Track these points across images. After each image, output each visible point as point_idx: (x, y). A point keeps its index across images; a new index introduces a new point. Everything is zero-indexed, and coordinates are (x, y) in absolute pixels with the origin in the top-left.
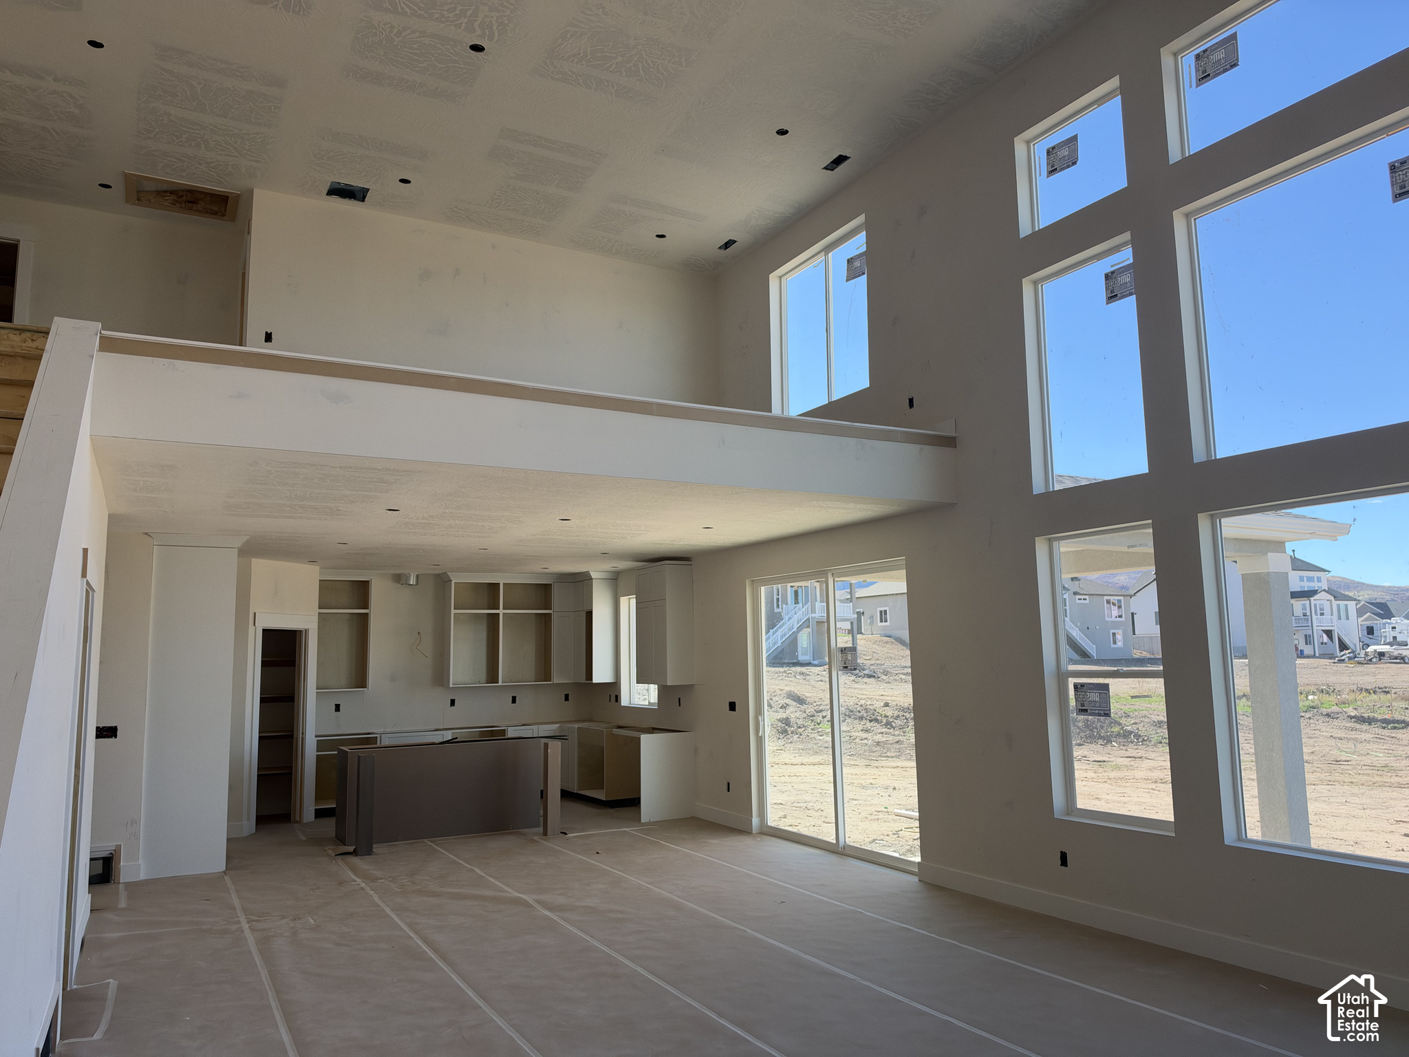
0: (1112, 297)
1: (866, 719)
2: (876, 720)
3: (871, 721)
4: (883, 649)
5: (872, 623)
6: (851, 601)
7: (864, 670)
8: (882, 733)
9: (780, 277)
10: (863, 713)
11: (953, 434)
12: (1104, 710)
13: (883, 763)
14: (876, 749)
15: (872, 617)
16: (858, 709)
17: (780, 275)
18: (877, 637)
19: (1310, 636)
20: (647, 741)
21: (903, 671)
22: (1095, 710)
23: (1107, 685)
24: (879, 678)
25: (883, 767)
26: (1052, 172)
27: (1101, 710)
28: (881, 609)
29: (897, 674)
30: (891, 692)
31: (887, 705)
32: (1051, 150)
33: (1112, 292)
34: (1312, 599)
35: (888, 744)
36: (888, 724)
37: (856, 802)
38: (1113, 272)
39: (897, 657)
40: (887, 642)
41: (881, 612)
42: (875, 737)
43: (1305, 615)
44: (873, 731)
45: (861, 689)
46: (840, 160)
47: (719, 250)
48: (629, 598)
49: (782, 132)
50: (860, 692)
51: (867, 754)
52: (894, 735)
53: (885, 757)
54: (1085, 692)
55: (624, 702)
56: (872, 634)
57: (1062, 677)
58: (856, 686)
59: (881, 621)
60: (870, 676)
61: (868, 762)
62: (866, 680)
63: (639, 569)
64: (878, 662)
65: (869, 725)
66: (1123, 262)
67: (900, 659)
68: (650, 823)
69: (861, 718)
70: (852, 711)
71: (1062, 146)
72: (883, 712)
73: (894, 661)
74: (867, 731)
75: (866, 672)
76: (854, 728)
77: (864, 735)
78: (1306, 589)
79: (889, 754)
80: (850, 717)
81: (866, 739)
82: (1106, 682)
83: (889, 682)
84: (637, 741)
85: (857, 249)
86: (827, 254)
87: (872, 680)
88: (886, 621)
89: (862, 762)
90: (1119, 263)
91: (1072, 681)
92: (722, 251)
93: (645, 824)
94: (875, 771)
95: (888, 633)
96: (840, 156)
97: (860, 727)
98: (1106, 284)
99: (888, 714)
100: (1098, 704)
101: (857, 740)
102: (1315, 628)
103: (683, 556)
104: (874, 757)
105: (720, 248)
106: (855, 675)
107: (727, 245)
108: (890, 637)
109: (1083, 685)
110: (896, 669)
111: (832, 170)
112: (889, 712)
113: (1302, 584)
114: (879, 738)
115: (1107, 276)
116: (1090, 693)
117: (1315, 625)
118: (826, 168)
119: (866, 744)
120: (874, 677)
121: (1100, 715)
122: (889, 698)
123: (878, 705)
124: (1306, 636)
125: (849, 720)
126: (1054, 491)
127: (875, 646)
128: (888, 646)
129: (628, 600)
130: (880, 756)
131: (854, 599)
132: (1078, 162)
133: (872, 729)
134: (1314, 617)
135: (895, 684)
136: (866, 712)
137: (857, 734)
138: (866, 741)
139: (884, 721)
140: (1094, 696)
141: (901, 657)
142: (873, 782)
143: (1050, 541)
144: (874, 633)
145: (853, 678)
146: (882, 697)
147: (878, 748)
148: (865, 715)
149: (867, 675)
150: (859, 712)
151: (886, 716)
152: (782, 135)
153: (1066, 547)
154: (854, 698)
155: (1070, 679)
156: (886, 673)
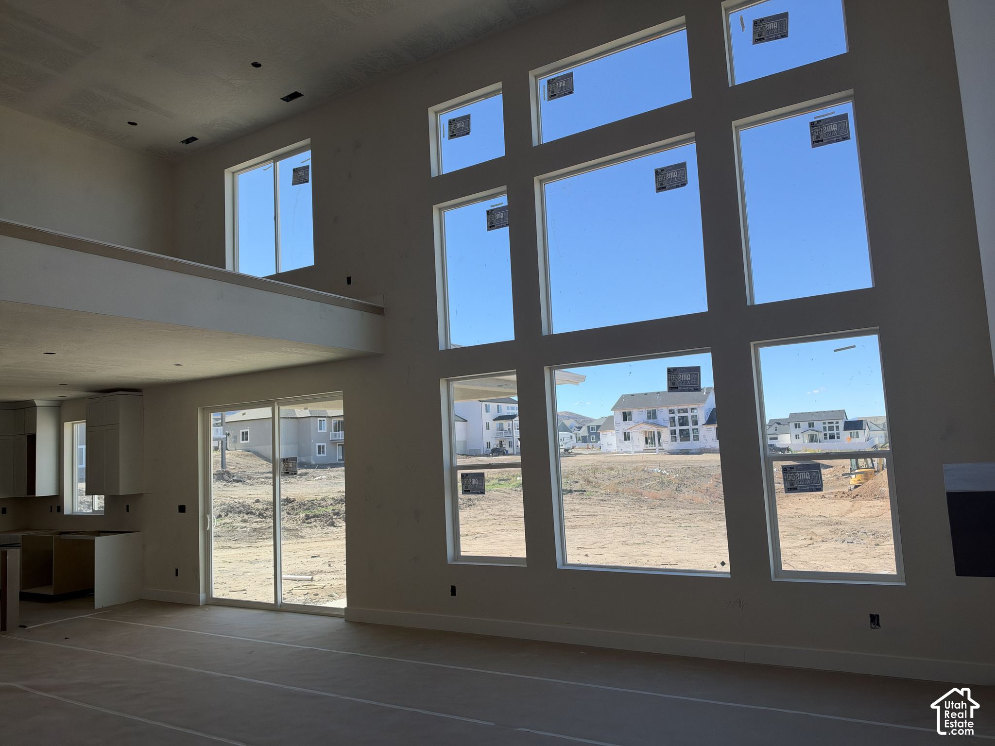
0: (491, 227)
1: (243, 513)
2: (251, 513)
3: (247, 514)
4: (244, 461)
5: (236, 441)
6: (222, 425)
7: (233, 477)
8: (257, 522)
9: (233, 173)
10: (241, 508)
11: (381, 306)
12: (481, 490)
13: (261, 544)
14: (254, 534)
15: (236, 437)
16: (237, 506)
17: (233, 171)
18: (239, 452)
19: (511, 442)
20: (100, 543)
21: (263, 476)
22: (475, 490)
23: (483, 474)
24: (244, 482)
25: (261, 546)
26: (452, 136)
27: (479, 490)
28: (243, 431)
29: (258, 478)
30: (255, 492)
31: (258, 501)
32: (452, 121)
33: (491, 223)
34: (513, 420)
35: (263, 529)
36: (261, 515)
37: (249, 574)
38: (492, 210)
39: (256, 466)
40: (247, 455)
41: (243, 433)
42: (252, 526)
43: (509, 430)
44: (250, 521)
45: (232, 491)
46: (296, 95)
47: (181, 144)
48: (73, 423)
49: (256, 65)
50: (232, 493)
51: (248, 538)
52: (266, 522)
53: (262, 539)
54: (469, 479)
55: (67, 511)
56: (236, 450)
57: (454, 469)
58: (228, 489)
59: (243, 440)
60: (238, 481)
61: (249, 544)
62: (234, 484)
63: (90, 398)
64: (241, 470)
65: (246, 517)
66: (499, 204)
67: (257, 467)
68: (103, 609)
69: (240, 512)
70: (232, 508)
71: (459, 121)
72: (255, 507)
73: (253, 469)
74: (245, 521)
75: (234, 478)
76: (235, 520)
77: (244, 525)
78: (510, 414)
79: (264, 537)
80: (231, 512)
81: (245, 527)
82: (483, 472)
83: (252, 485)
84: (93, 542)
85: (302, 163)
86: (275, 162)
87: (240, 484)
88: (247, 440)
89: (245, 544)
90: (496, 205)
91: (459, 473)
92: (184, 145)
93: (98, 610)
94: (258, 550)
95: (248, 448)
96: (296, 93)
97: (240, 519)
98: (487, 217)
99: (259, 508)
100: (477, 487)
101: (238, 529)
102: (514, 437)
103: (134, 388)
104: (253, 540)
105: (182, 142)
106: (226, 481)
107: (188, 141)
108: (249, 451)
109: (467, 474)
110: (257, 475)
111: (288, 101)
112: (260, 506)
113: (508, 411)
114: (255, 525)
115: (488, 212)
116: (471, 479)
117: (514, 435)
118: (283, 99)
119: (246, 531)
120: (241, 481)
121: (478, 493)
122: (259, 496)
123: (249, 502)
124: (509, 442)
125: (230, 515)
126: (450, 349)
127: (237, 459)
128: (248, 458)
129: (72, 424)
130: (258, 539)
131: (224, 424)
132: (470, 133)
133: (249, 519)
134: (514, 430)
135: (258, 485)
136: (244, 508)
137: (238, 524)
138: (245, 529)
139: (258, 513)
140: (474, 481)
141: (258, 466)
142: (257, 558)
143: (448, 381)
144: (237, 448)
145: (225, 483)
146: (250, 496)
147: (255, 533)
148: (243, 509)
149: (236, 480)
150: (238, 508)
151: (258, 510)
152: (256, 67)
153: (457, 385)
154: (229, 498)
155: (458, 471)
156: (250, 478)
